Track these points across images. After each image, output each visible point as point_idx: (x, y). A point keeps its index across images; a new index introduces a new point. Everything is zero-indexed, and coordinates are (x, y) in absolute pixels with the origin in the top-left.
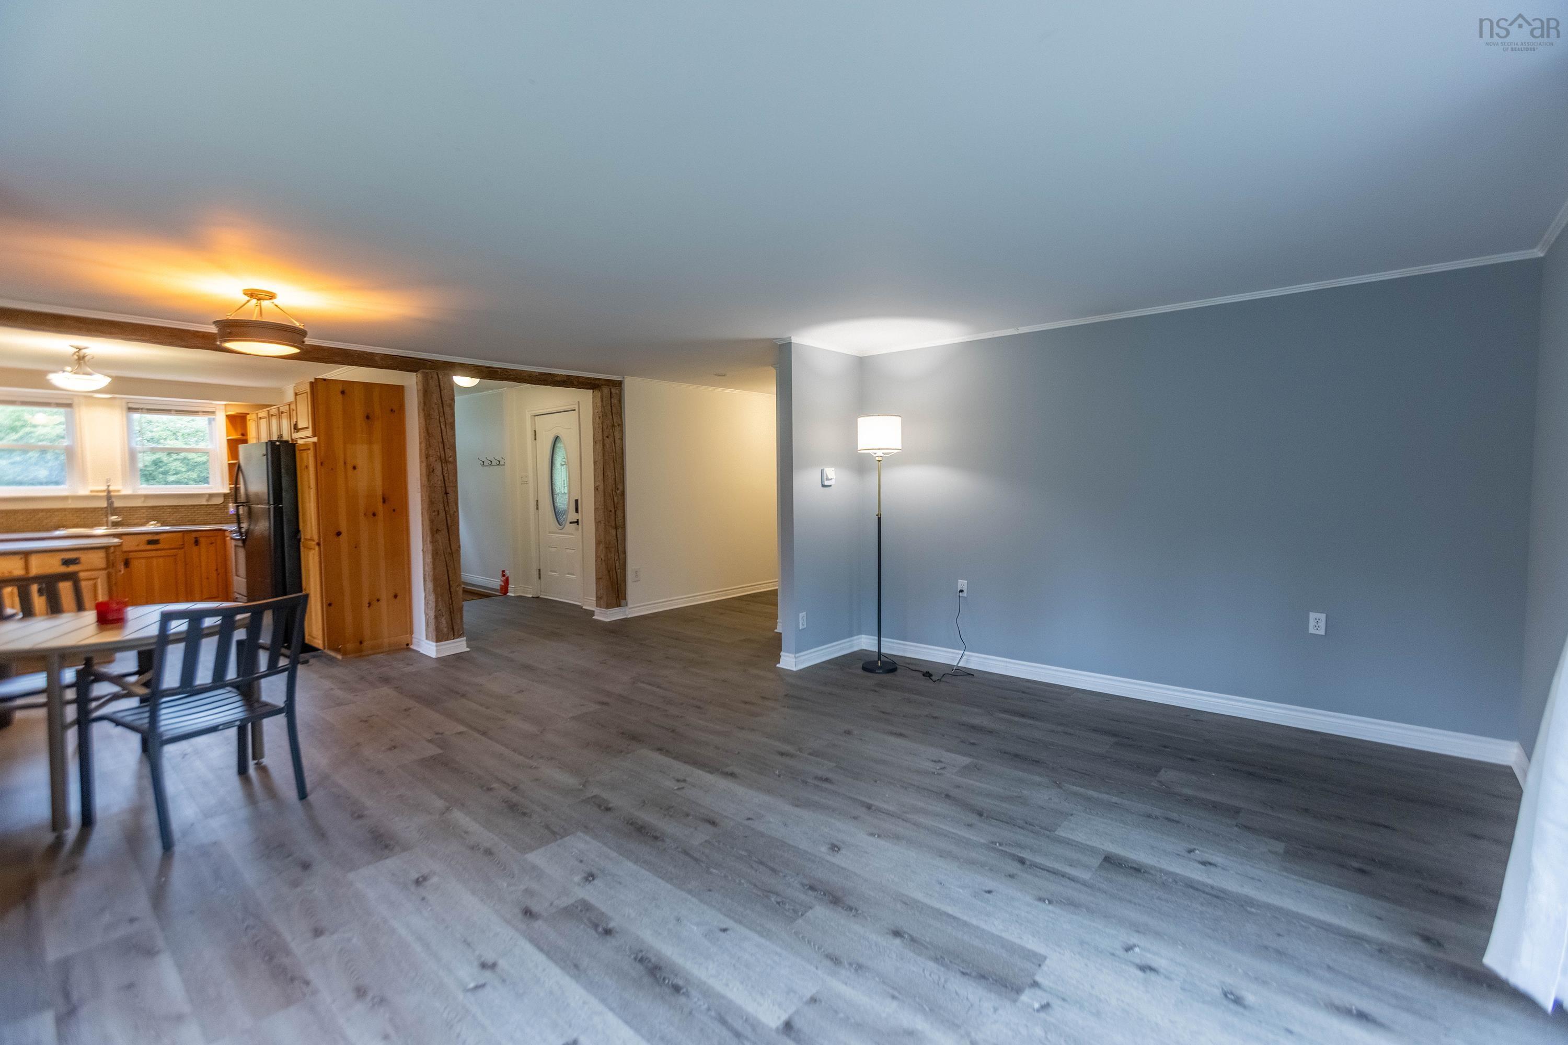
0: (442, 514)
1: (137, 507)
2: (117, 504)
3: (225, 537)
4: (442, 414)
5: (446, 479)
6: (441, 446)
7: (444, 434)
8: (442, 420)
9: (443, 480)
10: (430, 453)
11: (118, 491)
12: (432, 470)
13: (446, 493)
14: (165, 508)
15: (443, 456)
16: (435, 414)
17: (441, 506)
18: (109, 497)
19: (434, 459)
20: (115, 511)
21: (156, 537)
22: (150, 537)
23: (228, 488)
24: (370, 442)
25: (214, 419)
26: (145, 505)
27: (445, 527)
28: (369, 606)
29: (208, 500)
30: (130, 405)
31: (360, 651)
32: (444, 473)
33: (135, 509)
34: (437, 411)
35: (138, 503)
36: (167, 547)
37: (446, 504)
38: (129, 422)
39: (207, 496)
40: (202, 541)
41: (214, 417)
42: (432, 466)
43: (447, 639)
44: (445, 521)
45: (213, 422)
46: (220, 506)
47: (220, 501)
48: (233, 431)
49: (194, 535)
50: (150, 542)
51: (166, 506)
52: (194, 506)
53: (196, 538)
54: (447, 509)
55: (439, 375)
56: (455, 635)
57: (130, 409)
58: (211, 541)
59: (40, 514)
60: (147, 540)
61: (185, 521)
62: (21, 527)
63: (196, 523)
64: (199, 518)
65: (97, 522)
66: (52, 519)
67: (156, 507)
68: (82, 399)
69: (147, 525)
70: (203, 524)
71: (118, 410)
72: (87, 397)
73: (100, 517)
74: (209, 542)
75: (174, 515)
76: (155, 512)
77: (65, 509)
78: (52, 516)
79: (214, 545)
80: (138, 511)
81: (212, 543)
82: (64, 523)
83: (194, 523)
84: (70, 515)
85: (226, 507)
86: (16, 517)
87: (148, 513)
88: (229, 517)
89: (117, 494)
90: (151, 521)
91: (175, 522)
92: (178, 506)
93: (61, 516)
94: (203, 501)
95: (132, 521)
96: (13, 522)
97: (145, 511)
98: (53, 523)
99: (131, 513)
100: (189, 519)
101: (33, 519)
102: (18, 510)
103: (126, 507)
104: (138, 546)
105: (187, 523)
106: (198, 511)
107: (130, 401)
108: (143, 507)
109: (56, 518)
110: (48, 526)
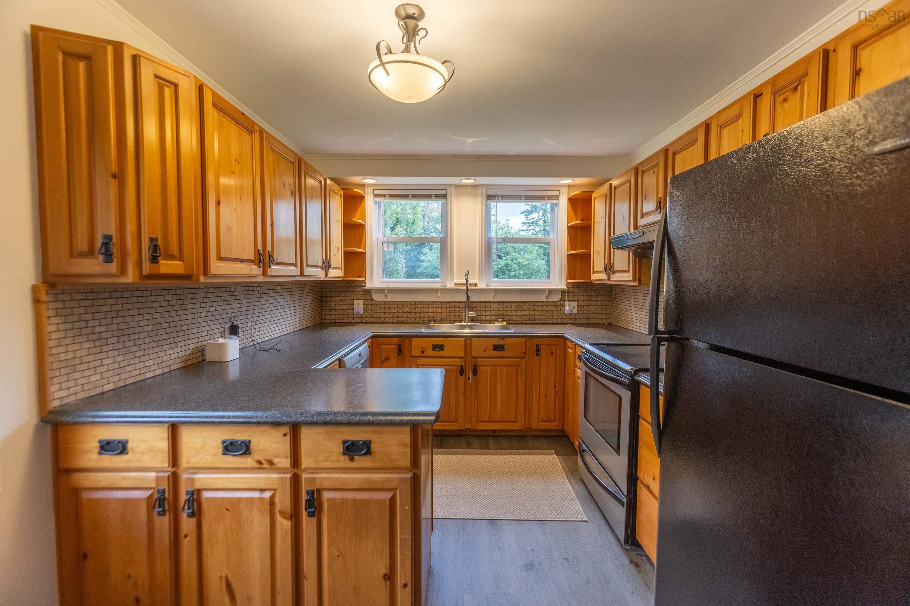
1: (488, 302)
2: (474, 298)
3: (565, 348)
11: (476, 284)
14: (511, 304)
18: (467, 291)
20: (472, 306)
21: (501, 342)
22: (496, 342)
23: (566, 283)
25: (557, 205)
26: (495, 300)
29: (547, 297)
30: (490, 193)
33: (487, 304)
35: (490, 298)
36: (511, 355)
38: (488, 211)
39: (547, 292)
40: (543, 348)
41: (557, 201)
45: (556, 209)
46: (557, 304)
47: (558, 298)
48: (574, 217)
49: (536, 341)
50: (497, 348)
51: (512, 302)
52: (535, 302)
53: (537, 346)
57: (489, 198)
58: (552, 351)
59: (419, 306)
60: (494, 345)
61: (526, 319)
62: (406, 319)
63: (536, 322)
64: (539, 317)
65: (458, 317)
66: (427, 311)
67: (504, 302)
68: (453, 189)
69: (496, 323)
70: (542, 324)
71: (479, 199)
72: (457, 186)
73: (461, 311)
74: (550, 352)
75: (518, 312)
76: (502, 309)
77: (436, 302)
78: (428, 309)
79: (554, 355)
80: (489, 307)
81: (552, 353)
82: (435, 316)
83: (534, 322)
84: (439, 309)
85: (564, 306)
86: (404, 309)
87: (497, 309)
88: (564, 317)
89: (474, 287)
90: (499, 319)
91: (518, 319)
92: (522, 302)
93: (434, 309)
94: (543, 298)
95: (484, 317)
96: (401, 314)
97: (494, 307)
98: (427, 316)
99: (484, 309)
100: (529, 317)
101: (414, 311)
102: (405, 302)
103: (480, 302)
104: (485, 350)
105: (528, 322)
106: (538, 309)
107: (489, 188)
108: (493, 302)
109: (430, 311)
110: (424, 319)
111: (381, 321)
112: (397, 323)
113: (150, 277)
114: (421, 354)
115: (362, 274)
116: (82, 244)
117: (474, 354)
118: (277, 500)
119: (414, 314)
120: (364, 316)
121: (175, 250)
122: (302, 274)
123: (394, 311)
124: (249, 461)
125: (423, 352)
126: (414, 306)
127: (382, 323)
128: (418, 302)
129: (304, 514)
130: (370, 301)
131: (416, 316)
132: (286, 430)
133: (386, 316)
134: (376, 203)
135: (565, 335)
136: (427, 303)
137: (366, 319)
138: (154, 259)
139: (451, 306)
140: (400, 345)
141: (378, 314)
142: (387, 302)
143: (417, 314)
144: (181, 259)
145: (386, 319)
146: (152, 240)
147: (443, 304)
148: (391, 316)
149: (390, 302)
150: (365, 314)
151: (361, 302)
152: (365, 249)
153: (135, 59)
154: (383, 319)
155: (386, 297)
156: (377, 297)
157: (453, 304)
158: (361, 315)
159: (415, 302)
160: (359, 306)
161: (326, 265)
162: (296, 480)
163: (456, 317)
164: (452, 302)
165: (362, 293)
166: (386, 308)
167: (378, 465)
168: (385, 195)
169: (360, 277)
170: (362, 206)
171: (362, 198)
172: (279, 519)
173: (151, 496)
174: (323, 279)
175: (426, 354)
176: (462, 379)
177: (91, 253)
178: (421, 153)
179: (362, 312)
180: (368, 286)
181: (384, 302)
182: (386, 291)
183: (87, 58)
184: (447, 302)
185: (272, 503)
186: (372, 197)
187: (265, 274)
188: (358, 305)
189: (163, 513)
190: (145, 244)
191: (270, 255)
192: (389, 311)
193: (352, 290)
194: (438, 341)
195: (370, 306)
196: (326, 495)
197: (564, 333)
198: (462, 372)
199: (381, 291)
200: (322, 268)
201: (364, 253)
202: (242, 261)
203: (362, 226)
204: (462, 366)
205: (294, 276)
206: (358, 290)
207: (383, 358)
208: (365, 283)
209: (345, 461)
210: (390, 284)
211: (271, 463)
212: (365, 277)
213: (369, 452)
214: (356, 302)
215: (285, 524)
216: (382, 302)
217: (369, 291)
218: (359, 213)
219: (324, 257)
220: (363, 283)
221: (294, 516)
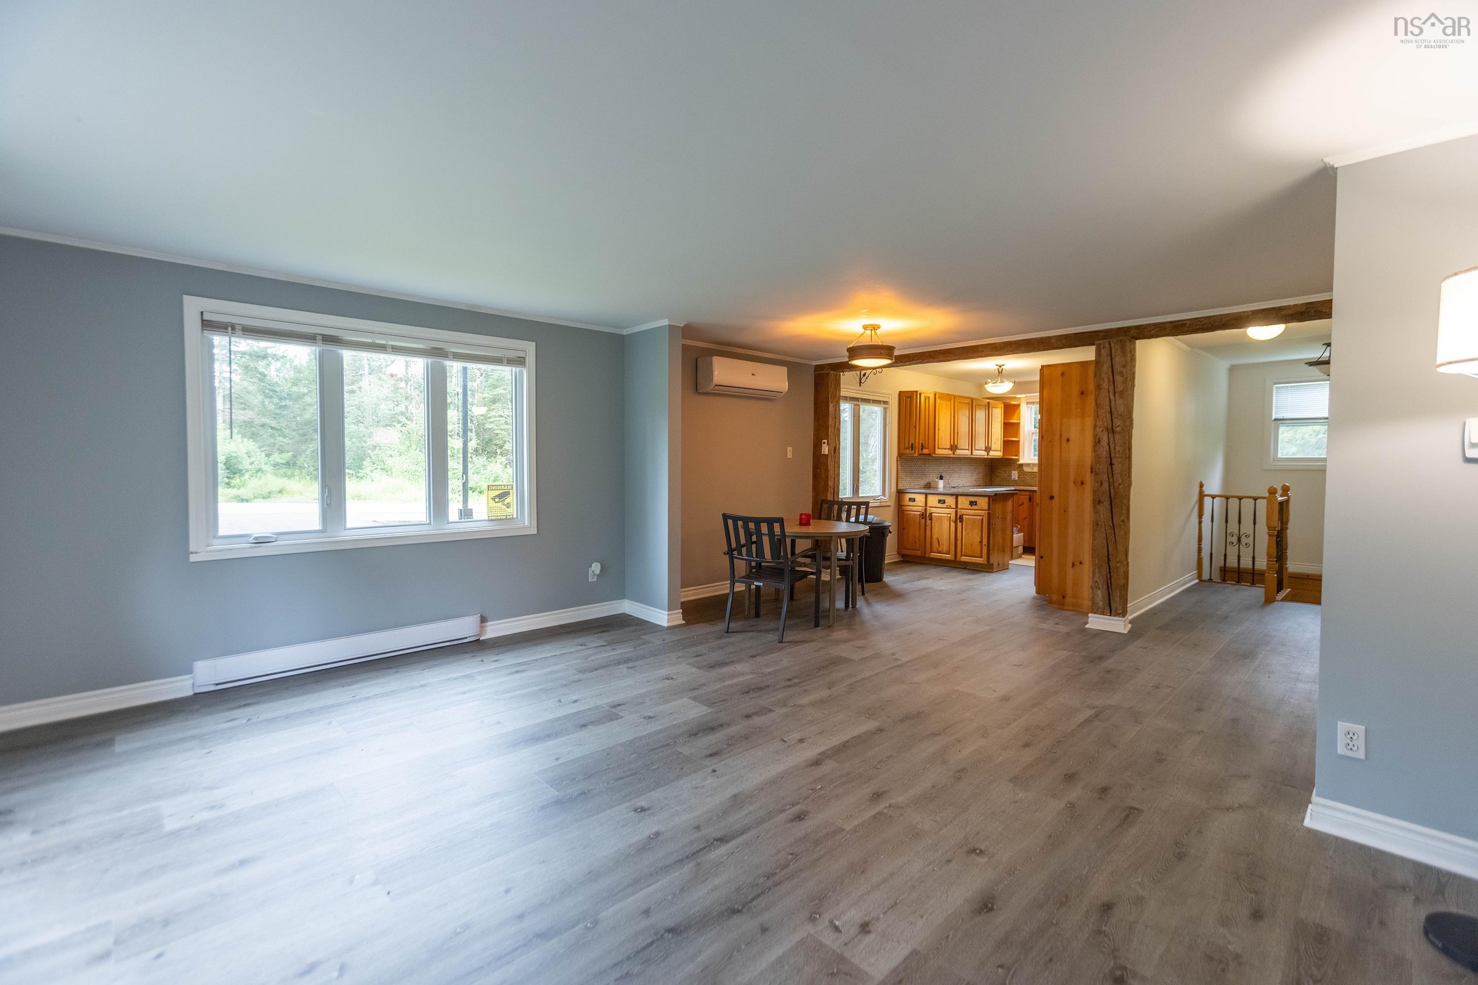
0: (1106, 485)
4: (1111, 383)
5: (1112, 449)
6: (1108, 416)
7: (1113, 403)
8: (1111, 388)
9: (1108, 451)
10: (1098, 423)
12: (1097, 441)
13: (1111, 464)
15: (1110, 427)
16: (1105, 385)
17: (1106, 476)
19: (1101, 429)
24: (1083, 416)
27: (1107, 498)
28: (1072, 566)
31: (1063, 604)
32: (1110, 444)
34: (1106, 381)
37: (1110, 475)
42: (1098, 437)
43: (1103, 613)
44: (1108, 492)
54: (1111, 480)
55: (1111, 343)
56: (1112, 613)
113: (921, 454)
116: (907, 446)
118: (951, 517)
120: (1018, 482)
121: (927, 447)
122: (971, 454)
124: (944, 506)
129: (958, 521)
130: (1021, 471)
132: (954, 497)
134: (1029, 407)
138: (922, 449)
140: (1030, 496)
141: (1027, 481)
142: (1034, 472)
144: (928, 449)
146: (922, 444)
150: (1019, 480)
151: (1016, 472)
152: (1019, 438)
153: (920, 393)
155: (1033, 469)
156: (1026, 469)
158: (1016, 481)
160: (1015, 475)
161: (988, 449)
162: (956, 512)
165: (1018, 467)
166: (1033, 477)
167: (979, 508)
168: (1034, 402)
169: (1016, 456)
170: (1019, 410)
171: (1019, 406)
172: (952, 522)
173: (920, 514)
174: (986, 457)
177: (908, 448)
179: (1017, 479)
180: (1021, 462)
182: (1031, 465)
183: (910, 397)
185: (950, 518)
186: (1026, 403)
187: (954, 454)
189: (923, 518)
190: (920, 445)
191: (956, 446)
193: (1011, 465)
195: (1021, 474)
196: (964, 516)
199: (1028, 465)
200: (986, 450)
201: (1019, 441)
202: (945, 449)
203: (1018, 424)
205: (968, 455)
206: (1015, 465)
207: (1020, 503)
209: (970, 507)
211: (950, 506)
212: (1019, 456)
213: (976, 504)
214: (1013, 472)
215: (953, 525)
216: (1030, 472)
217: (1021, 465)
218: (1016, 416)
219: (987, 445)
220: (1018, 460)
221: (956, 522)
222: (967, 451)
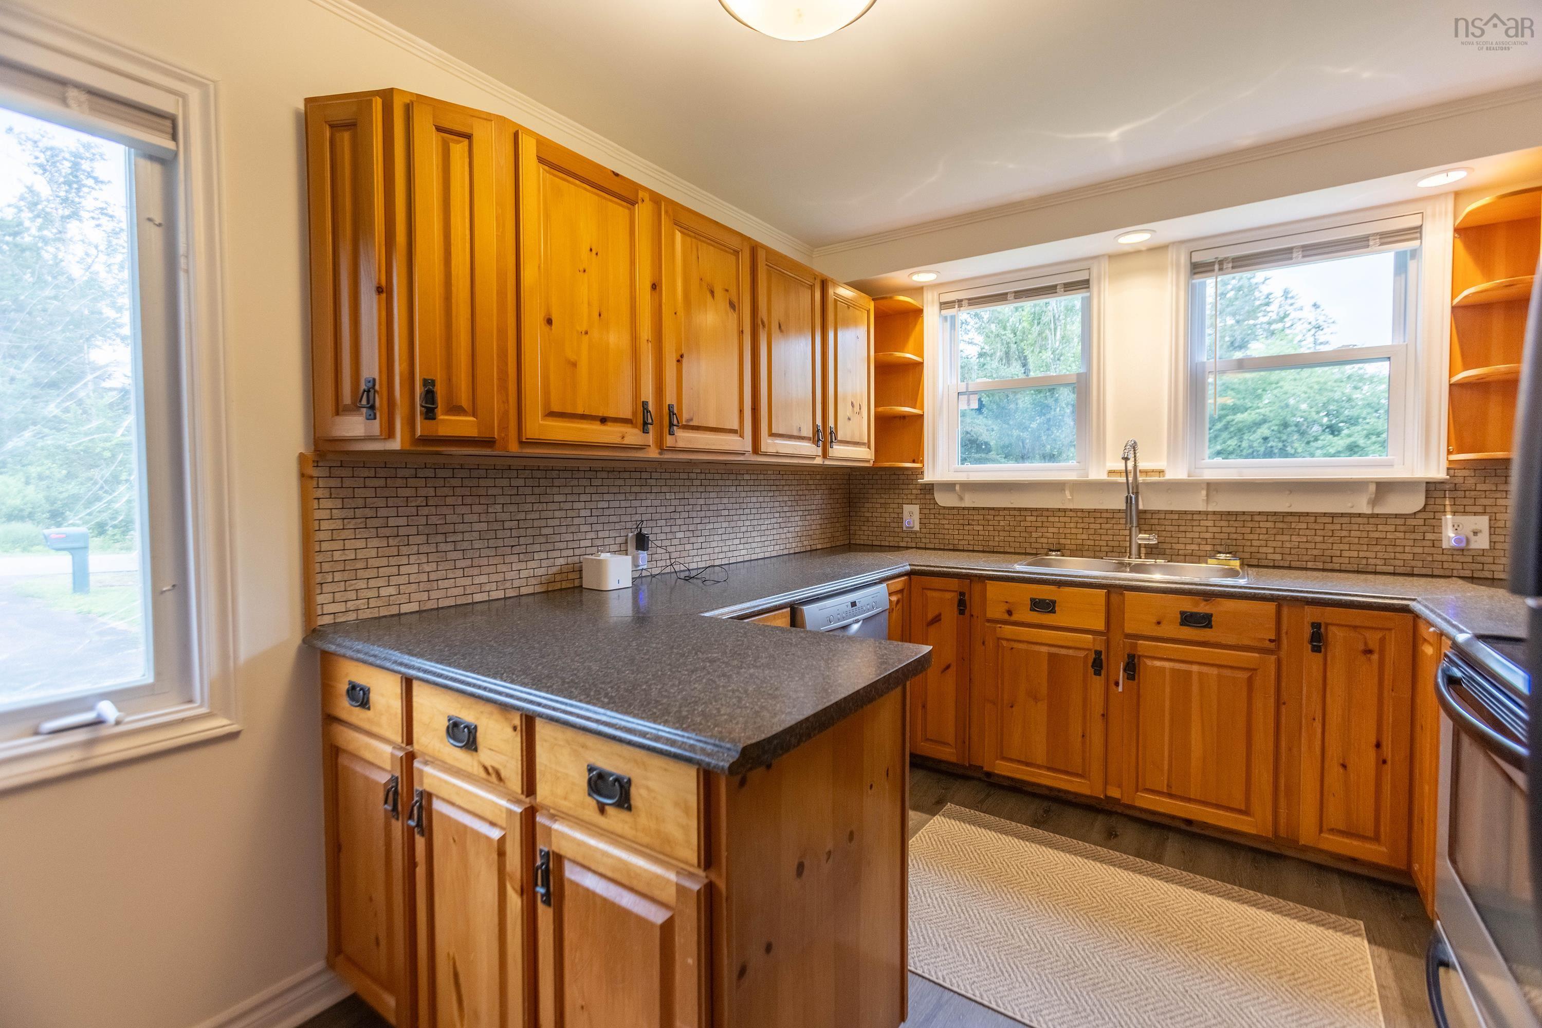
1: (1193, 513)
2: (1148, 502)
3: (1415, 641)
11: (1161, 472)
14: (1257, 518)
18: (1134, 490)
20: (1145, 520)
21: (1203, 608)
22: (1188, 605)
23: (1444, 465)
25: (1414, 254)
26: (1210, 509)
29: (1374, 502)
30: (1197, 258)
33: (1189, 517)
35: (1197, 503)
36: (1231, 640)
38: (1194, 299)
39: (1372, 488)
40: (1337, 636)
41: (1414, 244)
45: (1412, 265)
46: (1411, 522)
47: (1414, 503)
49: (1311, 614)
50: (1188, 619)
51: (1260, 513)
52: (1333, 516)
53: (1316, 626)
57: (1198, 269)
58: (1366, 644)
59: (1028, 518)
60: (1182, 613)
61: (1306, 558)
62: (1001, 544)
63: (1337, 567)
64: (1346, 554)
65: (1116, 544)
66: (1045, 530)
67: (1237, 514)
68: (1105, 265)
69: (1210, 561)
70: (1358, 572)
71: (1171, 276)
72: (1113, 257)
73: (1122, 532)
74: (1361, 647)
75: (1278, 537)
76: (1233, 530)
77: (1065, 510)
78: (1045, 524)
79: (1375, 657)
80: (1195, 523)
81: (1369, 652)
82: (1062, 541)
83: (1329, 566)
84: (1072, 525)
85: (1436, 528)
86: (996, 523)
87: (1218, 530)
88: (1439, 558)
89: (1155, 478)
90: (1220, 553)
91: (1278, 557)
92: (1292, 514)
93: (1059, 525)
94: (1362, 505)
95: (1182, 546)
96: (991, 533)
97: (1210, 523)
98: (1045, 540)
99: (1182, 528)
100: (1315, 552)
101: (1018, 529)
102: (999, 509)
103: (1172, 512)
104: (1159, 623)
105: (1310, 565)
106: (1344, 533)
107: (1194, 246)
108: (1207, 513)
109: (1051, 530)
110: (1039, 546)
111: (951, 547)
112: (983, 552)
113: (425, 440)
114: (1006, 616)
115: (917, 457)
116: (347, 394)
117: (1128, 630)
118: (507, 850)
119: (1017, 534)
120: (922, 536)
121: (463, 398)
122: (756, 449)
123: (976, 528)
124: (474, 764)
125: (1010, 613)
126: (1018, 518)
127: (954, 550)
128: (1026, 509)
130: (932, 506)
131: (1021, 540)
132: (516, 721)
133: (961, 537)
134: (945, 318)
135: (1412, 604)
136: (1045, 513)
137: (923, 540)
138: (430, 413)
139: (1099, 521)
140: (962, 594)
141: (946, 532)
142: (964, 508)
143: (1023, 534)
144: (474, 414)
145: (960, 543)
146: (427, 383)
147: (1079, 514)
148: (971, 538)
149: (968, 509)
150: (924, 530)
151: (916, 509)
152: (922, 408)
153: (409, 109)
154: (956, 542)
155: (961, 499)
156: (943, 500)
157: (1104, 515)
158: (916, 533)
159: (1020, 509)
160: (912, 515)
161: (824, 436)
162: (529, 822)
163: (1110, 543)
164: (1101, 511)
165: (919, 492)
166: (961, 522)
167: (644, 839)
168: (960, 301)
169: (914, 462)
170: (917, 328)
171: (917, 313)
172: (508, 887)
173: (385, 784)
174: (819, 461)
175: (1015, 618)
176: (1097, 683)
177: (355, 406)
178: (1017, 197)
179: (917, 528)
180: (929, 477)
181: (958, 509)
182: (957, 488)
183: (351, 126)
184: (1089, 512)
185: (501, 852)
186: (936, 307)
187: (661, 445)
188: (911, 513)
191: (671, 413)
192: (966, 528)
193: (901, 486)
194: (1045, 593)
195: (932, 516)
196: (567, 871)
197: (1414, 600)
198: (1098, 665)
199: (949, 486)
200: (815, 439)
201: (921, 417)
203: (919, 365)
204: (1098, 653)
205: (741, 452)
206: (911, 487)
207: (930, 616)
208: (922, 473)
209: (591, 810)
210: (971, 474)
211: (499, 776)
212: (922, 462)
213: (627, 804)
214: (907, 508)
215: (515, 902)
216: (954, 508)
217: (929, 488)
218: (911, 343)
219: (819, 422)
220: (920, 472)
221: (527, 891)
222: (735, 438)
